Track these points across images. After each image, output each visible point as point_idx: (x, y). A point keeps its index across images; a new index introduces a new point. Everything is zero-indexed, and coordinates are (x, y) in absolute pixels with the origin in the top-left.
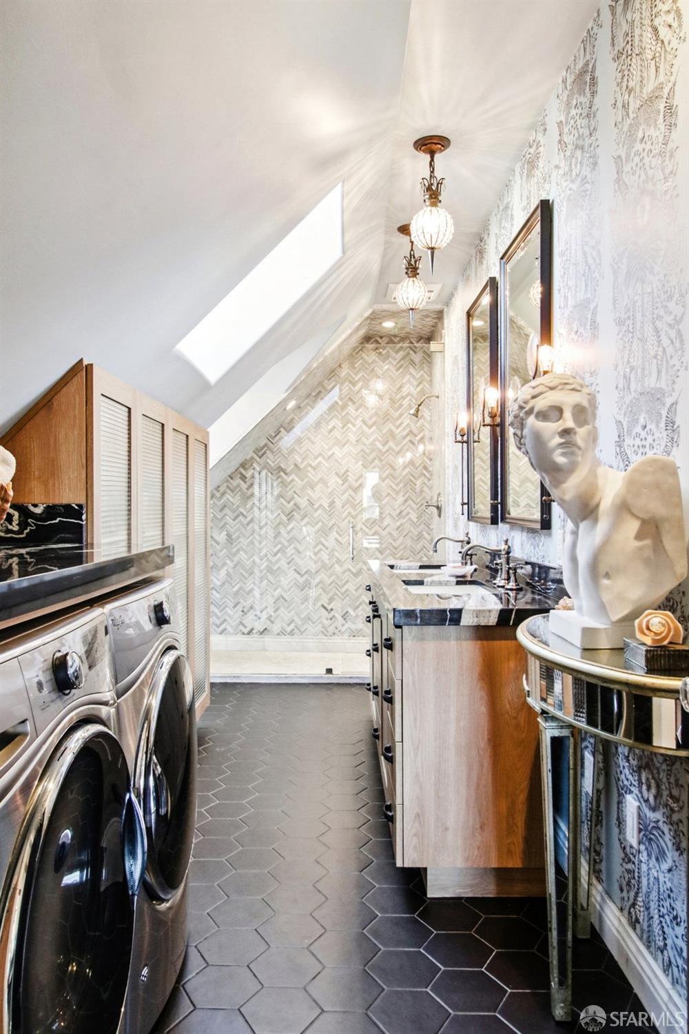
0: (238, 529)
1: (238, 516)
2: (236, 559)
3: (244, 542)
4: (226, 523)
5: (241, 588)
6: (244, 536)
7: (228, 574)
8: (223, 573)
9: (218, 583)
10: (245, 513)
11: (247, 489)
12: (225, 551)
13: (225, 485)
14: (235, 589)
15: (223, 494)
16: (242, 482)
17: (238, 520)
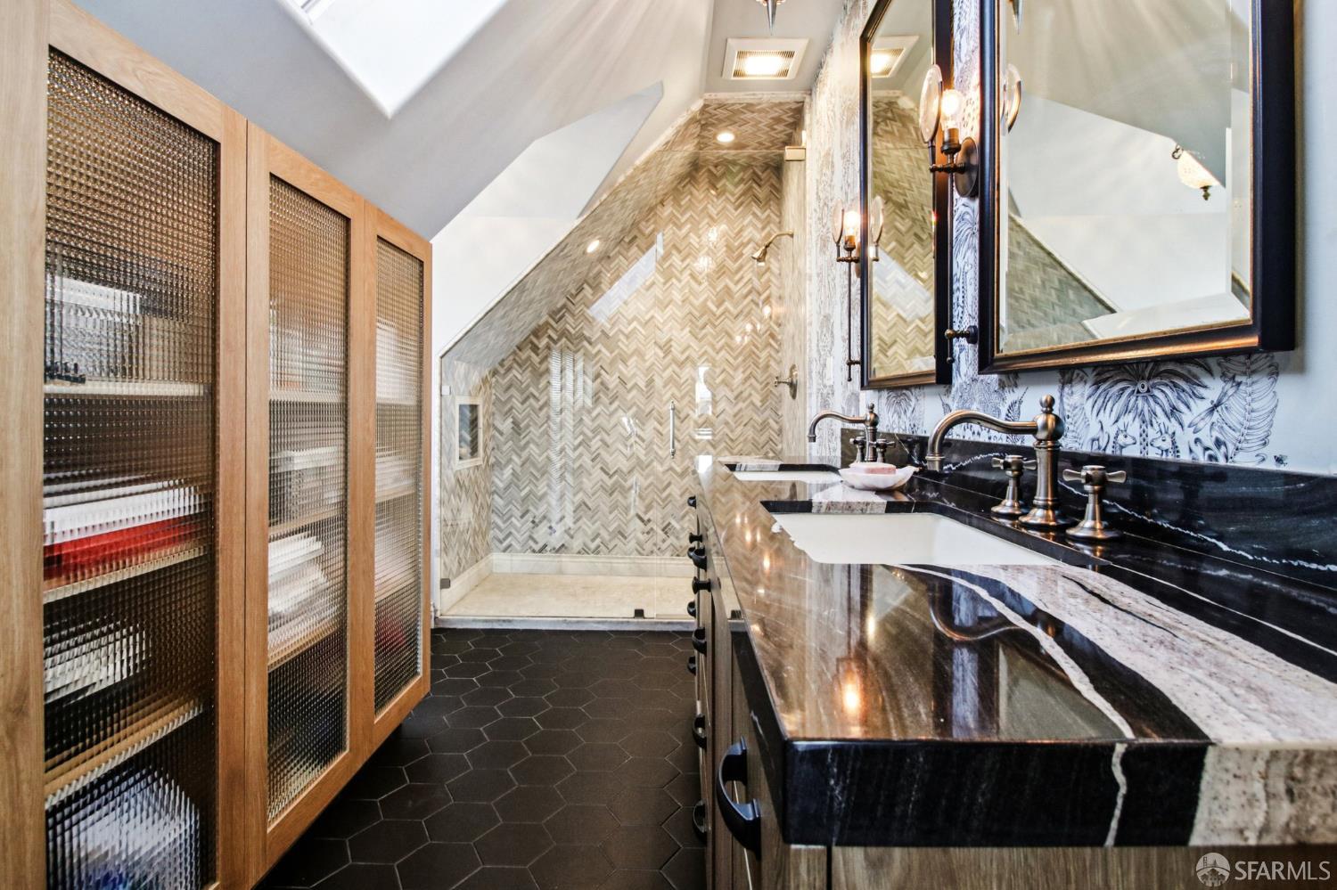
0: (529, 415)
1: (528, 398)
2: (525, 454)
3: (535, 432)
4: (512, 408)
5: (531, 492)
6: (536, 424)
7: (514, 474)
8: (508, 472)
9: (501, 485)
10: (536, 394)
11: (541, 363)
12: (511, 442)
13: (511, 358)
14: (523, 494)
15: (509, 369)
16: (533, 355)
17: (528, 403)
